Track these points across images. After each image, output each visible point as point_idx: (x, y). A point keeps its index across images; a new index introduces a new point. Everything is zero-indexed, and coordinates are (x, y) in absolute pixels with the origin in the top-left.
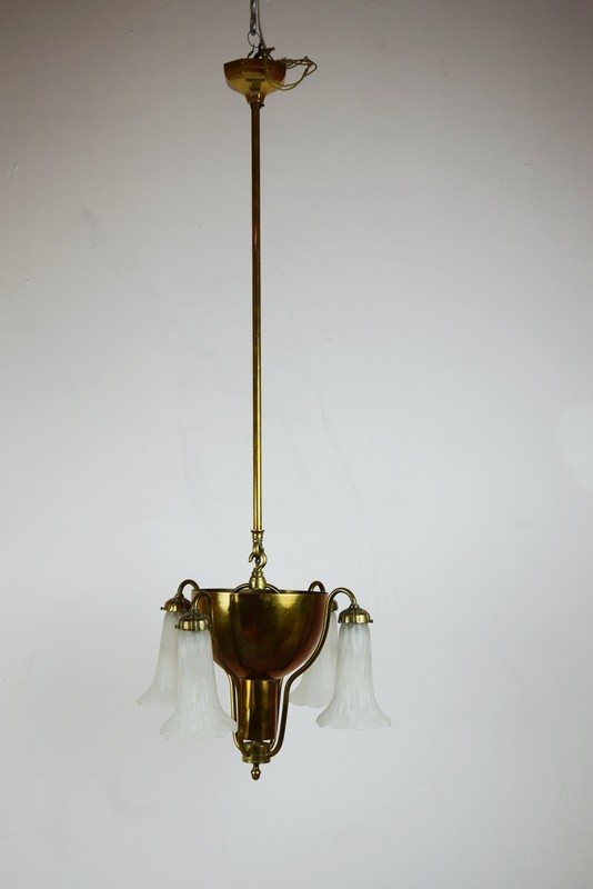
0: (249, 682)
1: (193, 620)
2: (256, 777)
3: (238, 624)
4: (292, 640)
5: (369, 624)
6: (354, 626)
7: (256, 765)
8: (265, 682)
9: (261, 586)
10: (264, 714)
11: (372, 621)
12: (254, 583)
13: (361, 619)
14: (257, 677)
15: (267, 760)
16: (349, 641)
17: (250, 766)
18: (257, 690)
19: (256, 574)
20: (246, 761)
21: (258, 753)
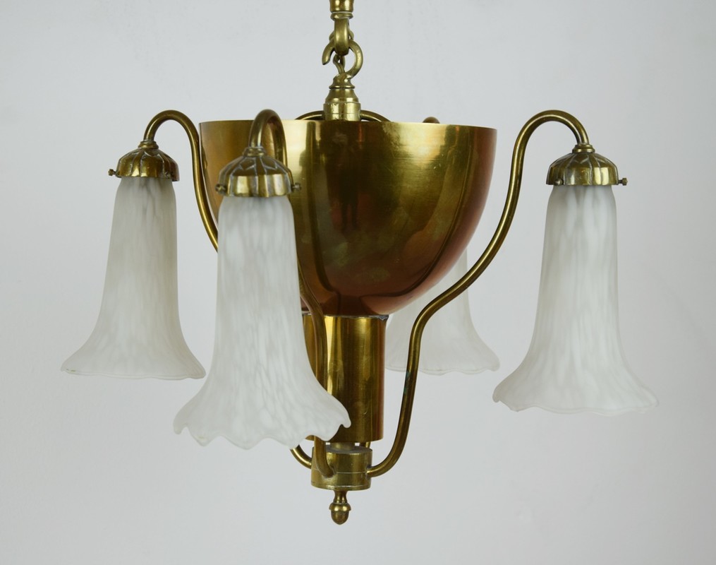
0: (329, 321)
1: (261, 173)
2: (340, 518)
4: (438, 227)
5: (616, 189)
6: (589, 192)
7: (341, 494)
8: (363, 321)
9: (351, 116)
10: (361, 388)
11: (624, 182)
12: (335, 109)
13: (602, 175)
14: (347, 307)
15: (364, 484)
16: (579, 223)
17: (329, 495)
18: (348, 338)
19: (339, 89)
20: (319, 483)
21: (349, 468)
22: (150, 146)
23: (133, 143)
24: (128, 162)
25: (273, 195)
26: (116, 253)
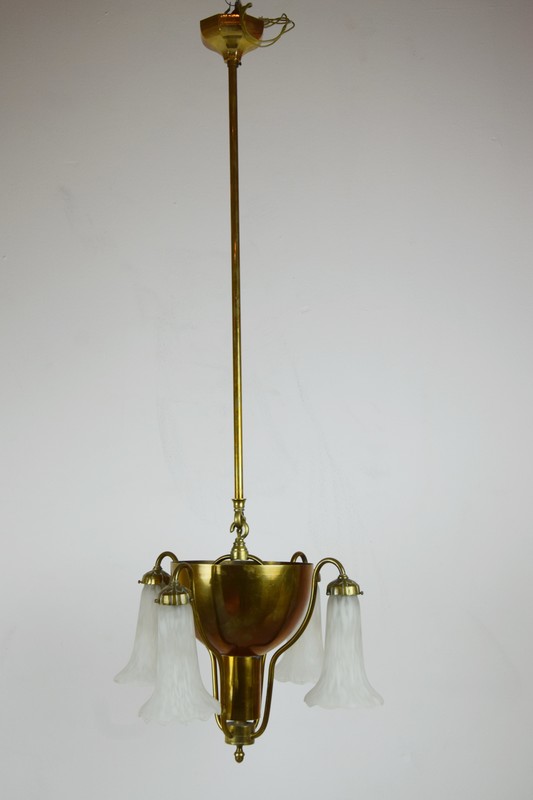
0: (231, 659)
1: (174, 594)
2: (240, 759)
3: (220, 597)
4: (277, 613)
5: (359, 596)
6: (344, 599)
7: (240, 747)
8: (248, 659)
9: (243, 558)
10: (247, 692)
11: (362, 593)
12: (235, 554)
13: (350, 590)
14: (240, 652)
15: (251, 742)
16: (339, 613)
17: (234, 748)
18: (240, 666)
19: (238, 545)
20: (228, 742)
21: (242, 734)
22: (159, 568)
23: (150, 567)
24: (148, 576)
25: (180, 604)
26: (140, 622)
